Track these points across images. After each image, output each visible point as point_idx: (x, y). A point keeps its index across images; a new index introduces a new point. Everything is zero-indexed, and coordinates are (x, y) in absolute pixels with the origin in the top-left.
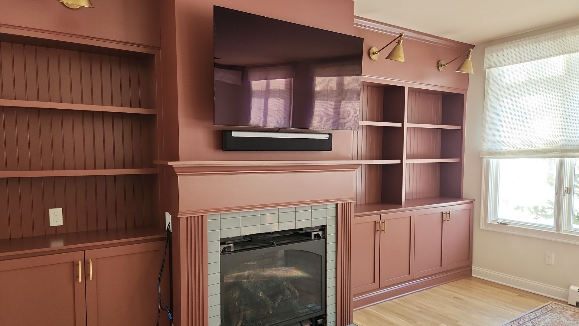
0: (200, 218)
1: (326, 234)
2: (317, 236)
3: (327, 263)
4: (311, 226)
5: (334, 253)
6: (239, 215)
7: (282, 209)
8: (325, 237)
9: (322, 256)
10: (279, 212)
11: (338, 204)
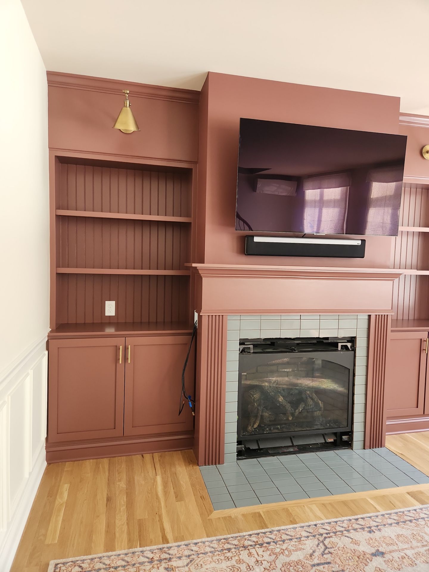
0: (221, 317)
1: (355, 346)
2: (345, 348)
3: (355, 377)
4: (337, 336)
5: (365, 368)
6: (259, 318)
7: (305, 316)
8: (354, 350)
9: (349, 369)
10: (301, 319)
11: (371, 315)
